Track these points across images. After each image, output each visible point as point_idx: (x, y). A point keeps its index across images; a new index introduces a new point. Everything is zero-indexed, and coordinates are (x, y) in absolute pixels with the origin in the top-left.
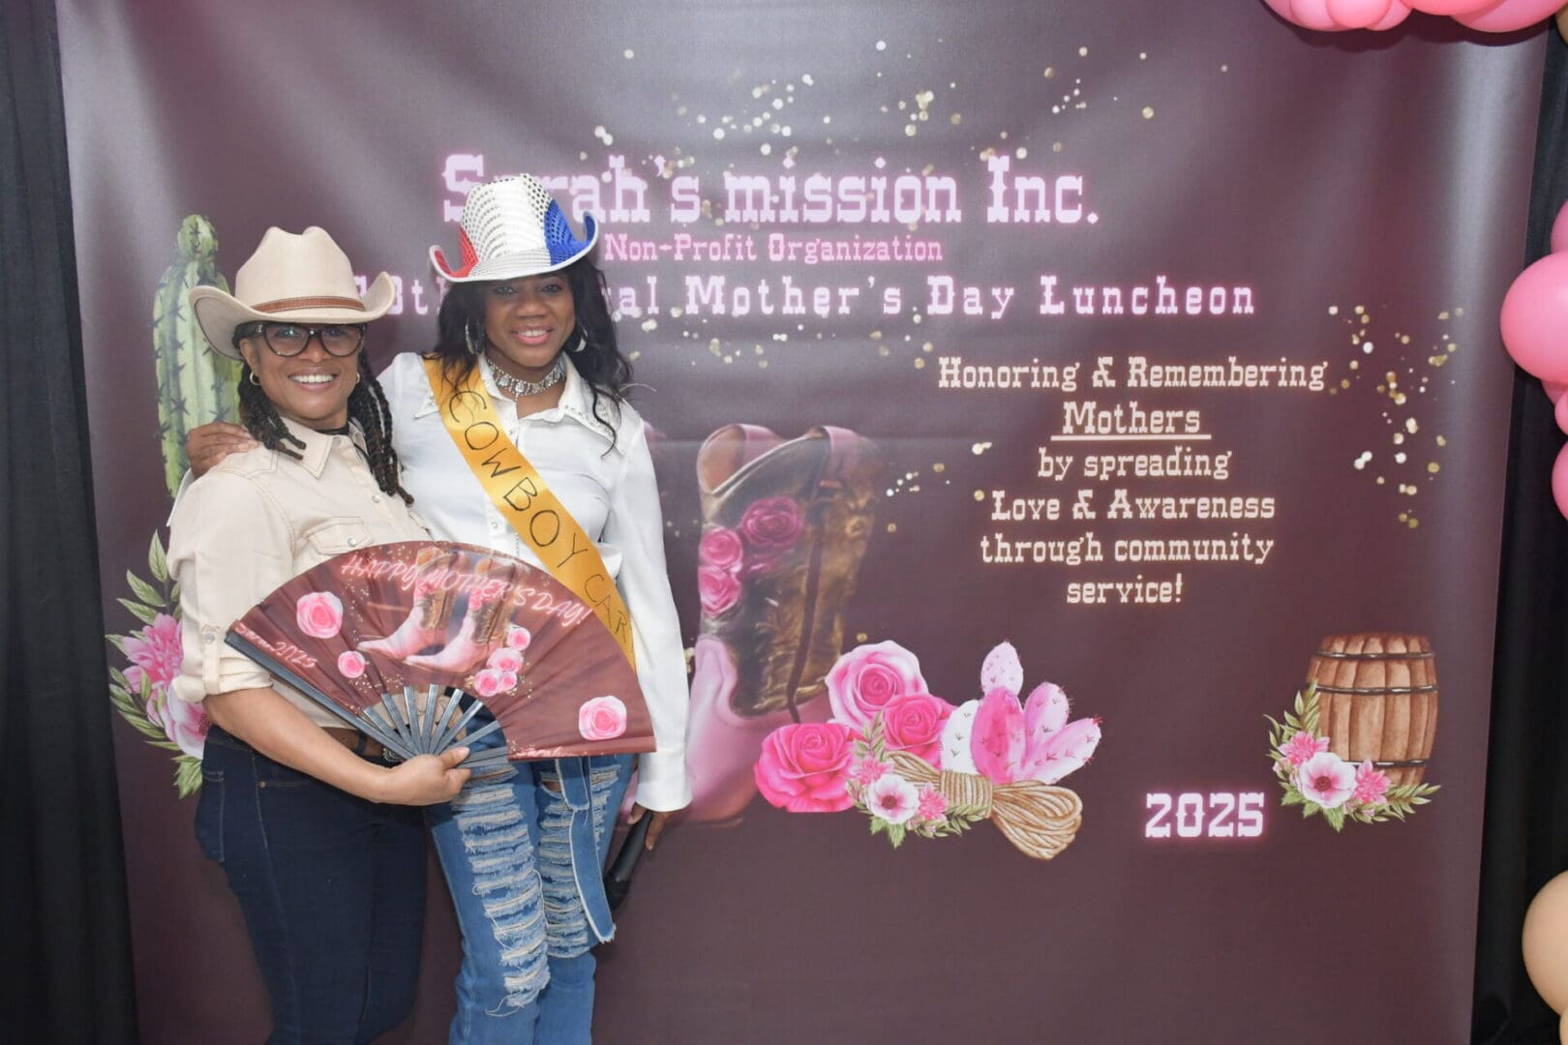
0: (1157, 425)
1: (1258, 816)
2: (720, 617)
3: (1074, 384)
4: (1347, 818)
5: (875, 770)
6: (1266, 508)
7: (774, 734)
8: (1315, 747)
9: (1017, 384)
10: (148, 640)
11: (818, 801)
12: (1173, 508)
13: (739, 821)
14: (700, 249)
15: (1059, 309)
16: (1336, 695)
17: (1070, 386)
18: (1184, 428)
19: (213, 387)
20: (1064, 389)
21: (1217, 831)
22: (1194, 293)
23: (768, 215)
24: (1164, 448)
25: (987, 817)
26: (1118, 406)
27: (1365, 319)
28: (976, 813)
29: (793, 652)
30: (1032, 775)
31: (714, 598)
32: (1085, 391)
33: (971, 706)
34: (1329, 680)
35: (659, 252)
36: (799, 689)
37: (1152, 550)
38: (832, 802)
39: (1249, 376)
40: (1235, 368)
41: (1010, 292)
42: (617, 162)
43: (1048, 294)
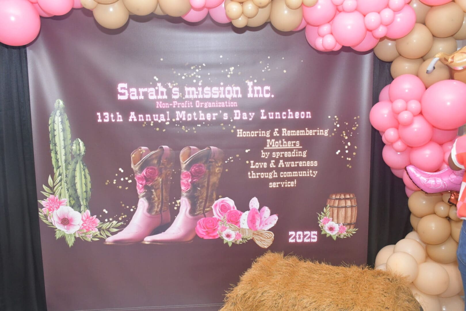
0: (289, 145)
1: (316, 237)
2: (186, 192)
3: (269, 135)
4: (337, 237)
5: (224, 228)
6: (315, 164)
7: (200, 220)
8: (329, 220)
9: (256, 135)
10: (49, 202)
11: (211, 236)
12: (293, 164)
13: (192, 241)
14: (179, 105)
15: (265, 118)
16: (334, 208)
17: (268, 136)
18: (296, 145)
19: (63, 140)
20: (267, 136)
21: (306, 240)
22: (297, 113)
23: (195, 96)
24: (291, 150)
25: (252, 238)
26: (280, 140)
27: (337, 119)
28: (249, 238)
29: (204, 200)
30: (262, 228)
31: (184, 188)
32: (272, 137)
33: (247, 213)
34: (332, 204)
35: (169, 106)
36: (206, 209)
37: (289, 174)
38: (214, 236)
39: (310, 133)
40: (307, 131)
41: (254, 114)
42: (159, 85)
43: (263, 114)
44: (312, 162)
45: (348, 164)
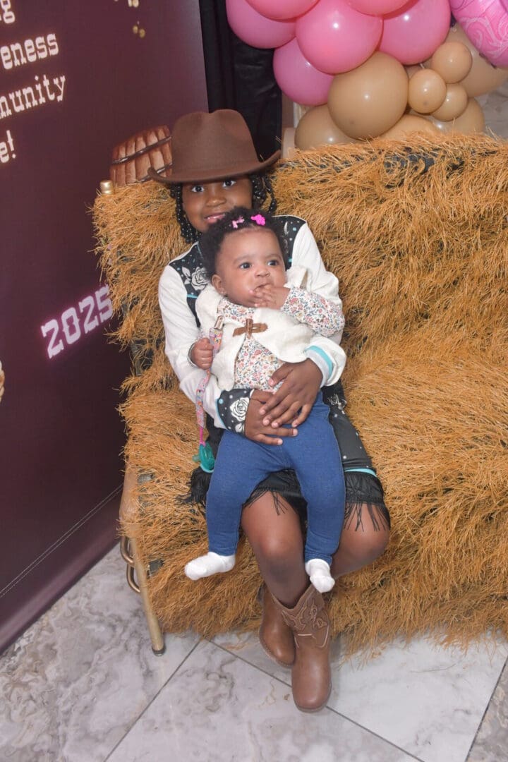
1: (109, 303)
21: (90, 326)
44: (40, 40)
45: (135, 24)
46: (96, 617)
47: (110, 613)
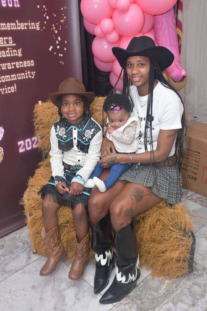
0: (2, 42)
6: (31, 63)
12: (10, 66)
18: (9, 43)
21: (35, 146)
24: (5, 49)
27: (46, 10)
37: (7, 78)
39: (22, 26)
40: (18, 24)
44: (28, 61)
45: (61, 61)
46: (20, 240)
47: (25, 240)
